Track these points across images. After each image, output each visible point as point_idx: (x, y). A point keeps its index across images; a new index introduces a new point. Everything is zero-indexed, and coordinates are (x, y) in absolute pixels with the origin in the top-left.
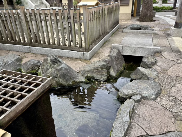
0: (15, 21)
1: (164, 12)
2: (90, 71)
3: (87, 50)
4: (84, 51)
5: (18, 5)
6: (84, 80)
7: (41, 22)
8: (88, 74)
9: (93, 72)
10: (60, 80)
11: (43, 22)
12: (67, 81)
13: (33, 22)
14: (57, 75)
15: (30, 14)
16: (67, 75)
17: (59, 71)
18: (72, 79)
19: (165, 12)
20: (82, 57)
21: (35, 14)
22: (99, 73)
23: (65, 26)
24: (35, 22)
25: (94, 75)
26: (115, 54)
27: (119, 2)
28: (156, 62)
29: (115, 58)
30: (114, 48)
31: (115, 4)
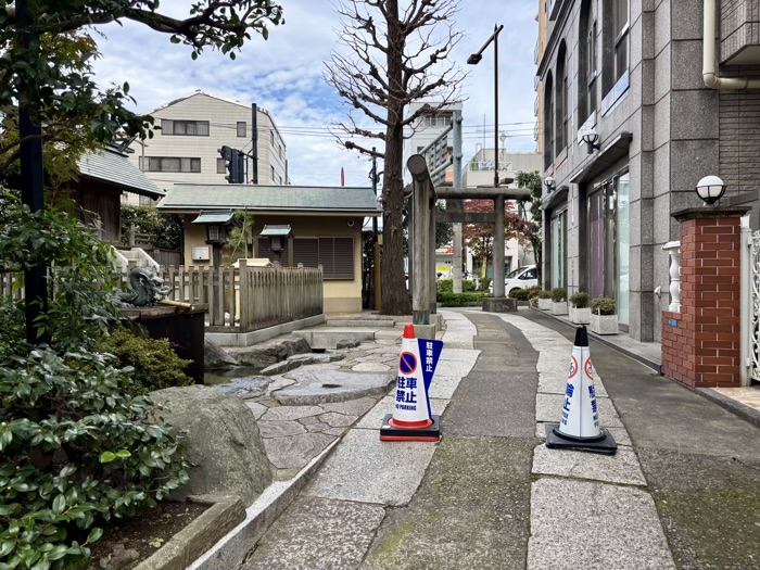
2: (247, 354)
3: (242, 330)
4: (239, 331)
6: (236, 362)
8: (244, 357)
9: (251, 357)
18: (216, 357)
19: (474, 306)
20: (234, 342)
25: (253, 361)
26: (295, 341)
27: (321, 268)
28: (357, 345)
29: (294, 344)
30: (297, 336)
31: (307, 271)
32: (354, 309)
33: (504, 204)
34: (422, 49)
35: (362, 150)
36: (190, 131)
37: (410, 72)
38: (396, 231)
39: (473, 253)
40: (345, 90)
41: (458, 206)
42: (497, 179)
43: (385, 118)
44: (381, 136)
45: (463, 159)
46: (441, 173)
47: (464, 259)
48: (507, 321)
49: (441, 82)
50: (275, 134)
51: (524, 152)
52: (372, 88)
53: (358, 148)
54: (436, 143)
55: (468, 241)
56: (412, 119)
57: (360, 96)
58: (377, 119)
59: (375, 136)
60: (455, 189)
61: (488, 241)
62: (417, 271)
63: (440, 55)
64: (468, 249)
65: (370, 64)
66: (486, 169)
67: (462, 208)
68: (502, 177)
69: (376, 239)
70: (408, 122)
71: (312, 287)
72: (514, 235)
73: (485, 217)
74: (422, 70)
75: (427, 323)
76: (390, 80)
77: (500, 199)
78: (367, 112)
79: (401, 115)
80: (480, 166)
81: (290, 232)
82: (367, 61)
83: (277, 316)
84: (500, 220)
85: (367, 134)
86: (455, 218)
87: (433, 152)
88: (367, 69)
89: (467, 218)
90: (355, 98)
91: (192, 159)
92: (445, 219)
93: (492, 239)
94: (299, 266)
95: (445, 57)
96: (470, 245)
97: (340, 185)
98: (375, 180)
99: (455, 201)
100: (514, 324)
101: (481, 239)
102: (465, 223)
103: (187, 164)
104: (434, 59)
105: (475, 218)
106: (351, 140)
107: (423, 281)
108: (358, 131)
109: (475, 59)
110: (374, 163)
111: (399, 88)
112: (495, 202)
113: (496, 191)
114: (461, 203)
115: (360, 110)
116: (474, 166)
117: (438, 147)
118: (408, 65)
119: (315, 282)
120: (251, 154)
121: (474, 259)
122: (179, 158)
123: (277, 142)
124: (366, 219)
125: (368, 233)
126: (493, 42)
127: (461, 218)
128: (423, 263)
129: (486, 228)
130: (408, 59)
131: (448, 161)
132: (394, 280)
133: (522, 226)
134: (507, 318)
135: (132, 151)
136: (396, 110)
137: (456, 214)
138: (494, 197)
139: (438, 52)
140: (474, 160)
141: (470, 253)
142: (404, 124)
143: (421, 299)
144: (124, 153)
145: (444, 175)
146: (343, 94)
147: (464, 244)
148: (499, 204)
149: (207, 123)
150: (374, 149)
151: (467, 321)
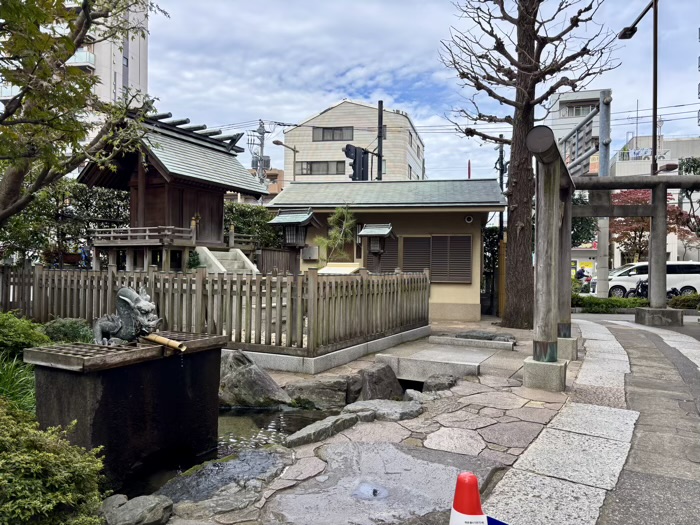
0: (182, 295)
1: (619, 313)
2: (307, 388)
3: (310, 353)
4: (306, 354)
5: (190, 268)
6: (288, 400)
7: (231, 297)
8: (302, 393)
9: (312, 392)
10: (243, 392)
11: (235, 298)
12: (255, 394)
13: (215, 296)
14: (239, 381)
15: (214, 282)
16: (257, 384)
17: (243, 375)
18: (264, 393)
19: (623, 313)
20: (300, 368)
21: (223, 282)
22: (326, 396)
23: (284, 319)
24: (220, 297)
25: (314, 398)
26: (374, 370)
27: (426, 272)
28: (451, 385)
29: (371, 375)
30: (381, 361)
31: (406, 276)
32: (470, 317)
33: (666, 194)
34: (560, 10)
35: (485, 137)
36: (337, 137)
37: (544, 41)
38: (523, 228)
39: (622, 248)
40: (466, 71)
41: (605, 198)
42: (655, 166)
43: (513, 99)
44: (508, 119)
45: (611, 145)
46: (585, 163)
47: (611, 255)
48: (672, 344)
49: (585, 51)
50: (413, 134)
51: (684, 138)
52: (500, 69)
53: (480, 134)
54: (579, 130)
55: (616, 236)
56: (545, 97)
57: (484, 77)
58: (503, 100)
59: (501, 121)
60: (602, 178)
61: (641, 237)
62: (540, 286)
63: (583, 16)
64: (616, 245)
65: (495, 37)
66: (639, 158)
67: (609, 200)
68: (661, 163)
69: (501, 237)
70: (540, 101)
71: (414, 295)
72: (674, 230)
73: (640, 210)
74: (559, 38)
75: (553, 359)
76: (519, 55)
77: (658, 188)
78: (491, 93)
79: (532, 93)
80: (632, 155)
81: (391, 232)
82: (491, 34)
83: (361, 332)
84: (660, 213)
85: (492, 119)
86: (599, 211)
87: (575, 140)
88: (491, 42)
89: (616, 212)
90: (477, 79)
91: (338, 162)
92: (587, 214)
93: (646, 233)
94: (396, 271)
95: (590, 19)
96: (618, 240)
97: (467, 178)
98: (502, 172)
99: (601, 192)
100: (684, 351)
101: (633, 234)
102: (612, 217)
103: (333, 168)
104: (575, 22)
105: (625, 211)
106: (473, 127)
107: (548, 301)
108: (481, 117)
109: (628, 33)
110: (501, 152)
111: (531, 62)
112: (654, 193)
113: (655, 179)
114: (609, 195)
115: (483, 91)
116: (624, 155)
117: (581, 135)
118: (541, 33)
119: (418, 289)
120: (376, 152)
121: (623, 255)
122: (327, 162)
123: (415, 142)
124: (491, 214)
125: (493, 230)
126: (652, 9)
127: (609, 212)
128: (548, 276)
129: (638, 221)
130: (541, 24)
131: (593, 148)
132: (519, 286)
133: (688, 221)
134: (672, 339)
135: (241, 150)
136: (526, 88)
137: (601, 207)
138: (652, 186)
139: (580, 13)
140: (624, 149)
141: (618, 249)
142: (536, 103)
143: (546, 325)
144: (232, 152)
145: (588, 164)
146: (463, 75)
147: (611, 239)
148: (660, 193)
149: (351, 128)
150: (501, 136)
151: (614, 344)
